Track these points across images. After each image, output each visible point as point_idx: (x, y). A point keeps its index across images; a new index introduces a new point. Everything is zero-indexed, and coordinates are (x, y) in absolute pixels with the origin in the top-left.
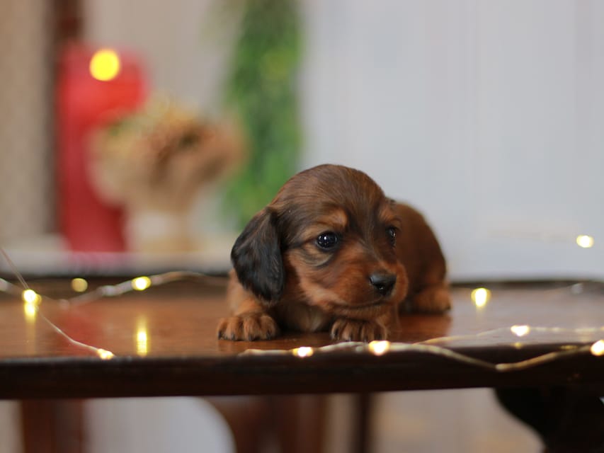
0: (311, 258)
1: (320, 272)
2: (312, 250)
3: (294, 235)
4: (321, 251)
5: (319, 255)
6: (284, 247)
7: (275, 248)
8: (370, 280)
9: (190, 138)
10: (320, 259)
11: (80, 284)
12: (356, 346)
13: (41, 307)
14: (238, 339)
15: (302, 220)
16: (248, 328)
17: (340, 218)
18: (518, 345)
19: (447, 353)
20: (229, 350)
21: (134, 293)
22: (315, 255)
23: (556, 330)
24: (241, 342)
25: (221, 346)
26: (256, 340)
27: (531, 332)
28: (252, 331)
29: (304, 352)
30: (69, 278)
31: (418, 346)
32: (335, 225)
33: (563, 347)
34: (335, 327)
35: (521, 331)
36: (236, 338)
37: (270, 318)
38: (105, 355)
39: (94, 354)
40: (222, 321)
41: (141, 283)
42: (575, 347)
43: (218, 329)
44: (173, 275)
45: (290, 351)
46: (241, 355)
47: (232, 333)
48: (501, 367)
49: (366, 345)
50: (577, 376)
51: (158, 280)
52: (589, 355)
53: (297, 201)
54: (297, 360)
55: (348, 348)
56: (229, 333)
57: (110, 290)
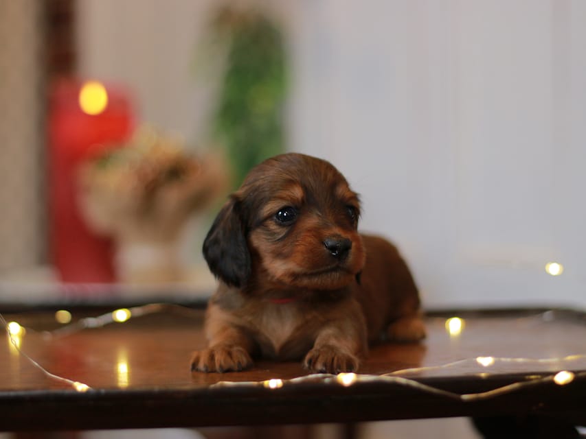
0: (271, 233)
1: (280, 244)
4: (280, 225)
8: (325, 244)
10: (278, 234)
11: (64, 316)
12: (324, 378)
13: (25, 339)
14: (210, 370)
16: (219, 358)
17: (297, 193)
18: (483, 375)
19: (414, 383)
20: (201, 383)
21: (116, 325)
22: (275, 230)
23: (520, 360)
24: (214, 374)
25: (194, 377)
26: (228, 372)
27: (495, 363)
28: (223, 363)
29: (274, 383)
30: (52, 309)
31: (385, 377)
32: (293, 200)
33: (527, 377)
34: (308, 357)
35: (486, 361)
36: (209, 370)
37: (240, 348)
38: (81, 387)
39: (71, 386)
40: (194, 355)
41: (122, 315)
42: (539, 377)
43: (192, 361)
44: (154, 308)
45: (261, 382)
46: (212, 386)
47: (205, 366)
48: (465, 397)
49: (335, 376)
50: (541, 405)
51: (138, 311)
52: (553, 383)
53: (258, 184)
54: (269, 390)
55: (318, 379)
56: (201, 366)
57: (92, 322)
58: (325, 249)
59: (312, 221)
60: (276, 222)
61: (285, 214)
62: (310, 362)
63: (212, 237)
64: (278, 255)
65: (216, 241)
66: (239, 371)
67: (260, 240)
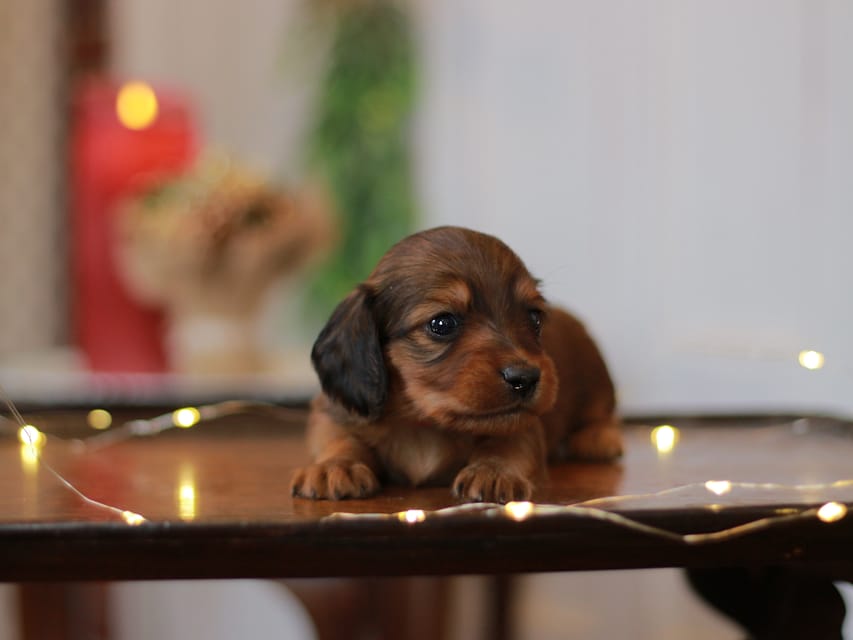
0: (421, 351)
2: (422, 339)
3: (397, 320)
4: (435, 340)
5: (432, 347)
6: (384, 340)
7: (373, 341)
8: (503, 375)
9: (258, 213)
11: (101, 418)
12: (487, 508)
13: (46, 451)
14: (320, 497)
15: (408, 298)
16: (335, 479)
17: (462, 293)
18: (715, 507)
19: (616, 518)
20: (307, 514)
21: (177, 432)
22: (427, 345)
23: (769, 486)
24: (324, 502)
25: (296, 506)
26: (345, 499)
27: (733, 489)
28: (340, 487)
29: (413, 516)
30: (85, 409)
31: (574, 509)
32: (454, 303)
33: (778, 511)
34: (458, 479)
35: (719, 487)
36: (318, 496)
38: (133, 519)
39: (118, 517)
40: (297, 473)
41: (186, 418)
42: (796, 511)
43: (293, 483)
44: (232, 406)
45: (394, 515)
46: (324, 519)
47: (312, 489)
48: (690, 538)
49: (502, 507)
50: (798, 551)
51: (211, 412)
52: (816, 520)
53: (400, 273)
54: (403, 526)
55: (476, 510)
56: (307, 490)
57: (142, 426)
58: (503, 382)
59: (482, 337)
60: (428, 334)
61: (441, 323)
62: (461, 487)
63: (329, 340)
64: (431, 383)
65: (334, 347)
66: (362, 498)
67: (403, 357)
